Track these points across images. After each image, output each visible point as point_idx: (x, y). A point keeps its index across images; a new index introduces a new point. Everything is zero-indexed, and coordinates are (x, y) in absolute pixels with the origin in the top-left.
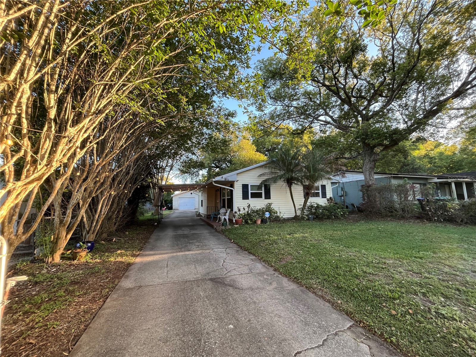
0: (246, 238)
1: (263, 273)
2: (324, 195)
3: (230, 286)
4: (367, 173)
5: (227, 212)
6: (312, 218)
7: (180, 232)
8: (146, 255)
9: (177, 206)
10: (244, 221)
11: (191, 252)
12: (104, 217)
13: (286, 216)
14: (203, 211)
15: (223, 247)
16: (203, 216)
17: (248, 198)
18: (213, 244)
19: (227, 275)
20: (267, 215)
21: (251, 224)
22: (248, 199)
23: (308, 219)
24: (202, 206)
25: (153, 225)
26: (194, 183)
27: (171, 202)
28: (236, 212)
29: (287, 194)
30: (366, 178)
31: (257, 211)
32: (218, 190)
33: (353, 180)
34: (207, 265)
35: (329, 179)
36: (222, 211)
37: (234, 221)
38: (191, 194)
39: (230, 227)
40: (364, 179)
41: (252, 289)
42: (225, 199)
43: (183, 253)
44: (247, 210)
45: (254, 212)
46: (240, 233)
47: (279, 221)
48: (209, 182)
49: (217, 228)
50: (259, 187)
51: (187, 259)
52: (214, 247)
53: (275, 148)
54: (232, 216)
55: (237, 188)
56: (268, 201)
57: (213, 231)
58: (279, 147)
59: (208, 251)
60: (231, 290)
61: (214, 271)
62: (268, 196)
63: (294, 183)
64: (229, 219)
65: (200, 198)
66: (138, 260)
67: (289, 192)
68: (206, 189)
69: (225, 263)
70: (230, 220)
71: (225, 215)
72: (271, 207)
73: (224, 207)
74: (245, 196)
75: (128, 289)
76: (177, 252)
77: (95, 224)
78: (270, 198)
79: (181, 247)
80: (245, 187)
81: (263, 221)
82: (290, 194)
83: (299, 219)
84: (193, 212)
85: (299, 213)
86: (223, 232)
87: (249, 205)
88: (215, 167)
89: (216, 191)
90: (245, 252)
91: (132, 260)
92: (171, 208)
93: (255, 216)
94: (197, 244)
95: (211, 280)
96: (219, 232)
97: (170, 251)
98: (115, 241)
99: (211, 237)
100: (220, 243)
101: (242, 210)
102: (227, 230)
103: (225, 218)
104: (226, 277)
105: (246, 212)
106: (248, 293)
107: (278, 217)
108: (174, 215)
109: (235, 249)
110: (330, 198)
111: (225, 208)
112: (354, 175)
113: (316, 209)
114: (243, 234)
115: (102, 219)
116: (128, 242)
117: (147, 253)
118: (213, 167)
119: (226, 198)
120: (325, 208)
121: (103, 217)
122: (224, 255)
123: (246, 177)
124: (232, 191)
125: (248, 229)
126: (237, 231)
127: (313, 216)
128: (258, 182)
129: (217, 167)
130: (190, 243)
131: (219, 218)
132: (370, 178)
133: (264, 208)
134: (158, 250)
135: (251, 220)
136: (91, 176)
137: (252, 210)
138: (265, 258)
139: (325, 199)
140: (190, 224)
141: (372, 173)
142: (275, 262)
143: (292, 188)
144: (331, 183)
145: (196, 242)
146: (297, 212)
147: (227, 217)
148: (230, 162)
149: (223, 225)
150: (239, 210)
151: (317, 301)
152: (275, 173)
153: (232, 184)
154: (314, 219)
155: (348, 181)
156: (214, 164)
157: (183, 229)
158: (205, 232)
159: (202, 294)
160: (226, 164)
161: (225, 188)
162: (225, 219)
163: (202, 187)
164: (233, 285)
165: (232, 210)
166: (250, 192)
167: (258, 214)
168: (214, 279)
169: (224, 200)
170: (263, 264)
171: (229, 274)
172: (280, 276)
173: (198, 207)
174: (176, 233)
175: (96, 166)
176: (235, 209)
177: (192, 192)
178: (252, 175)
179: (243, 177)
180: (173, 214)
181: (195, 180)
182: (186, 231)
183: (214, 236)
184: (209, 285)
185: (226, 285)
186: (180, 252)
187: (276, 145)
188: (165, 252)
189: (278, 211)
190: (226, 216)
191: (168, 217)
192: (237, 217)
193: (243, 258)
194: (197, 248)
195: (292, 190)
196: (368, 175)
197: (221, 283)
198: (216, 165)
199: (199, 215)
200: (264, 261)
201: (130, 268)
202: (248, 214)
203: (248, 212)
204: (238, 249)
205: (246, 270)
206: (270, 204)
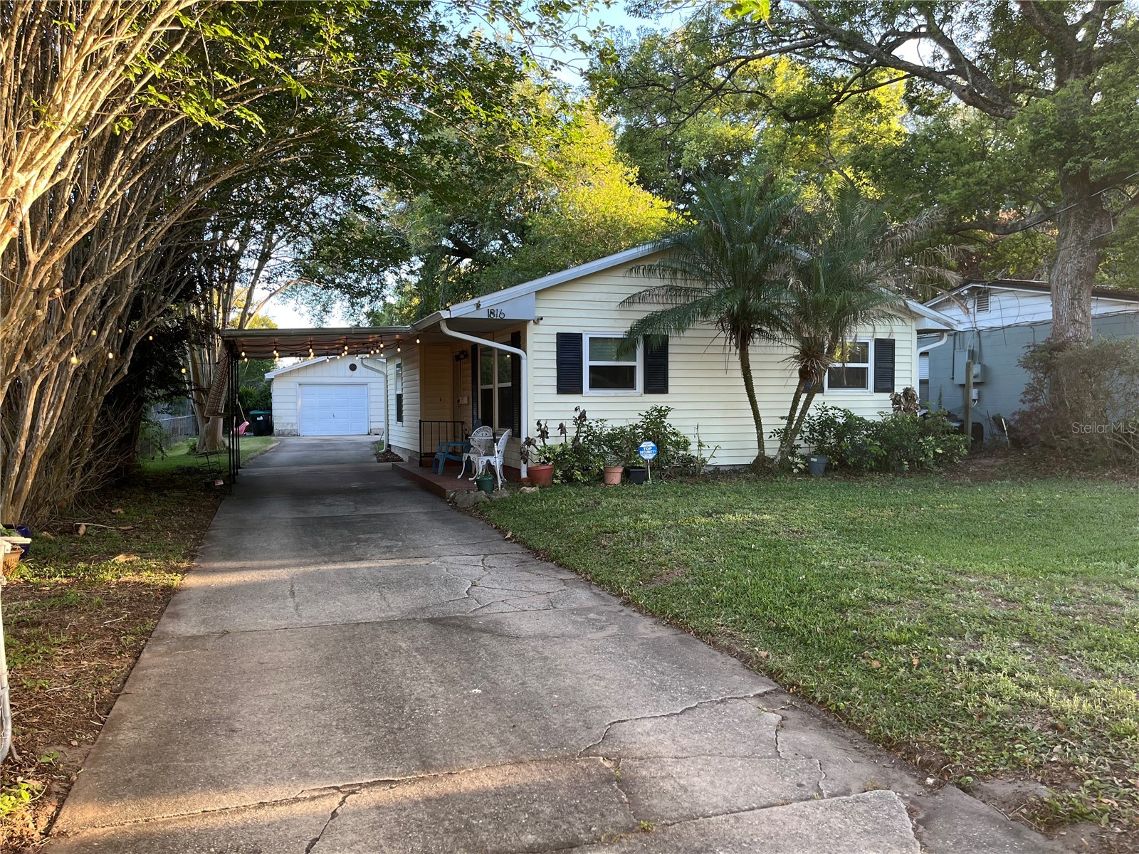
0: (557, 525)
1: (590, 610)
2: (885, 381)
3: (484, 631)
4: (1066, 294)
5: (496, 441)
6: (822, 468)
7: (317, 510)
8: (214, 571)
9: (293, 420)
10: (559, 473)
11: (365, 564)
12: (45, 445)
13: (723, 459)
14: (402, 438)
15: (475, 552)
16: (405, 458)
17: (578, 390)
18: (442, 542)
19: (479, 613)
20: (648, 451)
21: (585, 484)
22: (581, 392)
23: (806, 472)
24: (400, 418)
25: (209, 487)
26: (365, 323)
27: (265, 401)
28: (530, 442)
29: (729, 374)
30: (1056, 313)
31: (611, 438)
32: (464, 353)
33: (1020, 320)
34: (421, 591)
35: (915, 316)
36: (480, 436)
37: (524, 475)
38: (353, 367)
39: (506, 494)
40: (1049, 317)
41: (545, 637)
42: (491, 391)
43: (338, 567)
44: (572, 433)
45: (597, 439)
46: (537, 512)
47: (694, 475)
48: (428, 321)
49: (459, 498)
50: (625, 346)
51: (354, 578)
52: (445, 553)
53: (725, 169)
54: (516, 455)
55: (536, 347)
56: (657, 400)
57: (443, 507)
58: (745, 161)
59: (423, 562)
60: (486, 639)
61: (442, 604)
62: (657, 382)
63: (760, 331)
64: (504, 467)
65: (391, 387)
66: (192, 581)
67: (739, 366)
68: (417, 350)
69: (475, 589)
70: (511, 472)
71: (490, 452)
72: (666, 422)
73: (487, 421)
74: (568, 382)
75: (189, 637)
76: (319, 563)
77: (17, 469)
78: (663, 389)
79: (328, 550)
80: (568, 345)
81: (633, 474)
82: (740, 374)
83: (770, 471)
84: (360, 444)
85: (773, 448)
86: (478, 511)
87: (583, 416)
88: (454, 252)
89: (457, 358)
90: (548, 564)
91: (176, 580)
92: (265, 428)
93: (602, 456)
94: (384, 543)
95: (432, 621)
96: (464, 511)
97: (293, 561)
98: (85, 534)
99: (436, 524)
100: (465, 542)
101: (553, 432)
102: (494, 504)
103: (488, 462)
104: (477, 616)
105: (569, 441)
106: (532, 644)
107: (690, 459)
108: (284, 456)
109: (517, 556)
110: (907, 392)
111: (491, 426)
112: (1023, 301)
113: (840, 437)
114: (548, 514)
115: (39, 454)
116: (138, 537)
117: (216, 565)
118: (447, 250)
119: (496, 386)
120: (878, 431)
121: (41, 447)
122: (478, 571)
123: (575, 305)
124: (516, 360)
125: (568, 500)
126: (528, 505)
127: (824, 460)
128: (616, 325)
129: (463, 252)
130: (359, 541)
131: (469, 462)
132: (1071, 315)
133: (636, 427)
134: (251, 560)
135: (585, 470)
136: (19, 302)
137: (590, 431)
138: (605, 577)
139: (887, 396)
140: (354, 485)
141: (1085, 294)
142: (632, 584)
143: (751, 350)
144: (919, 332)
145: (382, 539)
146: (766, 445)
147: (497, 461)
148: (521, 229)
149: (480, 485)
150: (544, 434)
151: (713, 656)
152: (687, 289)
153: (516, 333)
154: (828, 469)
155: (998, 324)
156: (450, 237)
157: (328, 501)
158: (413, 511)
159: (403, 645)
160: (504, 238)
161: (491, 349)
162: (490, 467)
163: (398, 343)
164: (495, 630)
165: (517, 433)
166: (587, 363)
167: (616, 450)
168: (440, 619)
169: (488, 394)
170: (596, 590)
171: (486, 610)
172: (637, 615)
173: (382, 426)
174: (304, 512)
175: (32, 267)
176: (529, 429)
177: (357, 360)
178: (598, 297)
179: (561, 304)
180: (276, 450)
181: (367, 309)
182: (343, 509)
183: (445, 521)
184: (427, 630)
185: (472, 630)
186: (326, 563)
187: (730, 152)
188: (277, 562)
189: (691, 439)
190: (492, 454)
191: (260, 459)
192: (536, 459)
193: (535, 578)
194: (386, 553)
195: (751, 358)
196: (1065, 302)
197: (459, 626)
198: (456, 242)
199: (388, 454)
200: (599, 584)
201: (174, 598)
202: (578, 450)
203: (576, 439)
204: (524, 558)
205: (539, 602)
206: (662, 413)
